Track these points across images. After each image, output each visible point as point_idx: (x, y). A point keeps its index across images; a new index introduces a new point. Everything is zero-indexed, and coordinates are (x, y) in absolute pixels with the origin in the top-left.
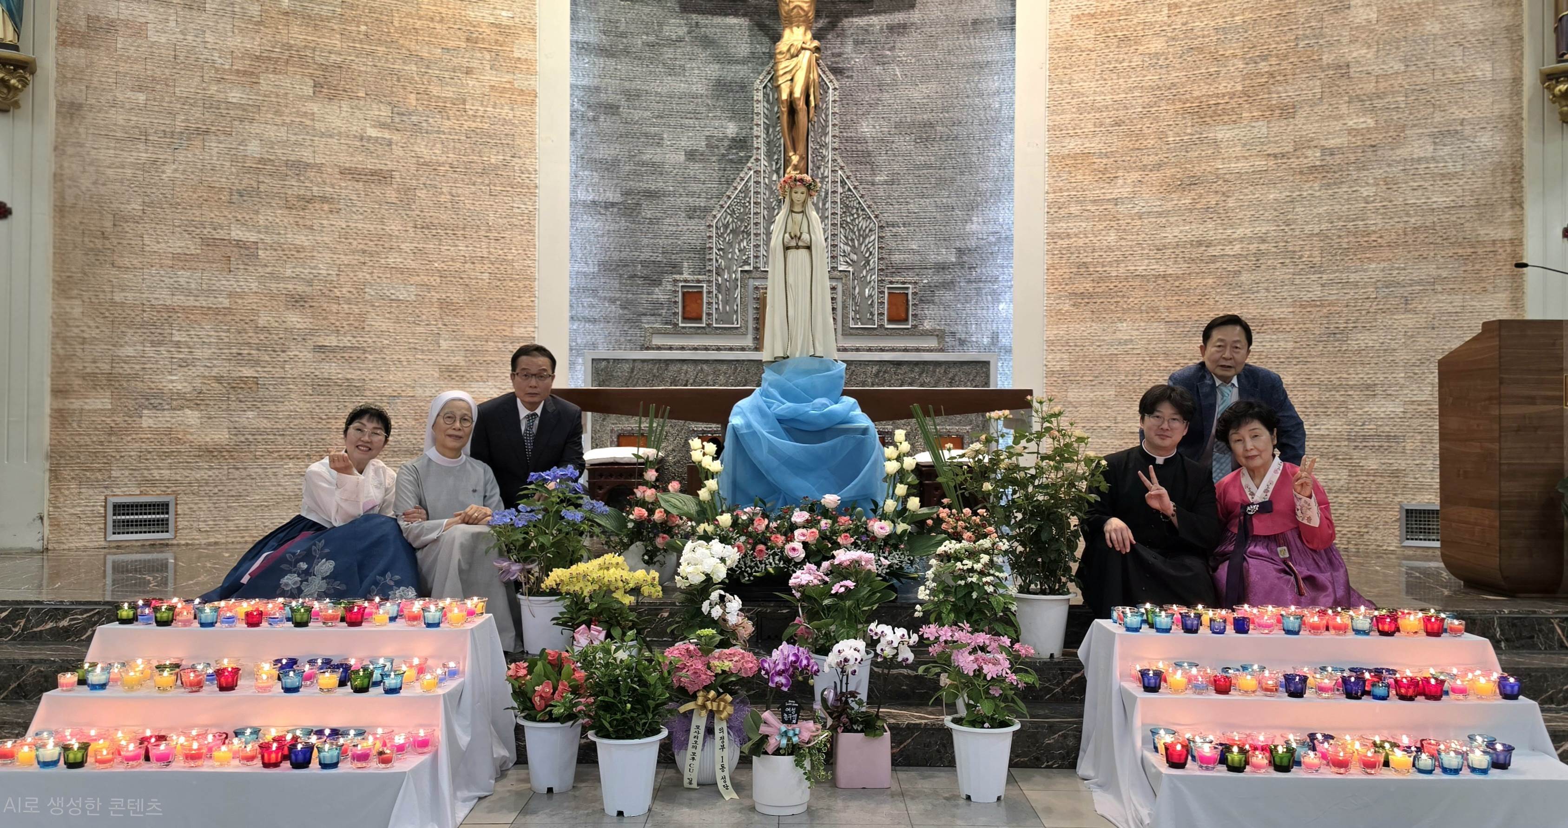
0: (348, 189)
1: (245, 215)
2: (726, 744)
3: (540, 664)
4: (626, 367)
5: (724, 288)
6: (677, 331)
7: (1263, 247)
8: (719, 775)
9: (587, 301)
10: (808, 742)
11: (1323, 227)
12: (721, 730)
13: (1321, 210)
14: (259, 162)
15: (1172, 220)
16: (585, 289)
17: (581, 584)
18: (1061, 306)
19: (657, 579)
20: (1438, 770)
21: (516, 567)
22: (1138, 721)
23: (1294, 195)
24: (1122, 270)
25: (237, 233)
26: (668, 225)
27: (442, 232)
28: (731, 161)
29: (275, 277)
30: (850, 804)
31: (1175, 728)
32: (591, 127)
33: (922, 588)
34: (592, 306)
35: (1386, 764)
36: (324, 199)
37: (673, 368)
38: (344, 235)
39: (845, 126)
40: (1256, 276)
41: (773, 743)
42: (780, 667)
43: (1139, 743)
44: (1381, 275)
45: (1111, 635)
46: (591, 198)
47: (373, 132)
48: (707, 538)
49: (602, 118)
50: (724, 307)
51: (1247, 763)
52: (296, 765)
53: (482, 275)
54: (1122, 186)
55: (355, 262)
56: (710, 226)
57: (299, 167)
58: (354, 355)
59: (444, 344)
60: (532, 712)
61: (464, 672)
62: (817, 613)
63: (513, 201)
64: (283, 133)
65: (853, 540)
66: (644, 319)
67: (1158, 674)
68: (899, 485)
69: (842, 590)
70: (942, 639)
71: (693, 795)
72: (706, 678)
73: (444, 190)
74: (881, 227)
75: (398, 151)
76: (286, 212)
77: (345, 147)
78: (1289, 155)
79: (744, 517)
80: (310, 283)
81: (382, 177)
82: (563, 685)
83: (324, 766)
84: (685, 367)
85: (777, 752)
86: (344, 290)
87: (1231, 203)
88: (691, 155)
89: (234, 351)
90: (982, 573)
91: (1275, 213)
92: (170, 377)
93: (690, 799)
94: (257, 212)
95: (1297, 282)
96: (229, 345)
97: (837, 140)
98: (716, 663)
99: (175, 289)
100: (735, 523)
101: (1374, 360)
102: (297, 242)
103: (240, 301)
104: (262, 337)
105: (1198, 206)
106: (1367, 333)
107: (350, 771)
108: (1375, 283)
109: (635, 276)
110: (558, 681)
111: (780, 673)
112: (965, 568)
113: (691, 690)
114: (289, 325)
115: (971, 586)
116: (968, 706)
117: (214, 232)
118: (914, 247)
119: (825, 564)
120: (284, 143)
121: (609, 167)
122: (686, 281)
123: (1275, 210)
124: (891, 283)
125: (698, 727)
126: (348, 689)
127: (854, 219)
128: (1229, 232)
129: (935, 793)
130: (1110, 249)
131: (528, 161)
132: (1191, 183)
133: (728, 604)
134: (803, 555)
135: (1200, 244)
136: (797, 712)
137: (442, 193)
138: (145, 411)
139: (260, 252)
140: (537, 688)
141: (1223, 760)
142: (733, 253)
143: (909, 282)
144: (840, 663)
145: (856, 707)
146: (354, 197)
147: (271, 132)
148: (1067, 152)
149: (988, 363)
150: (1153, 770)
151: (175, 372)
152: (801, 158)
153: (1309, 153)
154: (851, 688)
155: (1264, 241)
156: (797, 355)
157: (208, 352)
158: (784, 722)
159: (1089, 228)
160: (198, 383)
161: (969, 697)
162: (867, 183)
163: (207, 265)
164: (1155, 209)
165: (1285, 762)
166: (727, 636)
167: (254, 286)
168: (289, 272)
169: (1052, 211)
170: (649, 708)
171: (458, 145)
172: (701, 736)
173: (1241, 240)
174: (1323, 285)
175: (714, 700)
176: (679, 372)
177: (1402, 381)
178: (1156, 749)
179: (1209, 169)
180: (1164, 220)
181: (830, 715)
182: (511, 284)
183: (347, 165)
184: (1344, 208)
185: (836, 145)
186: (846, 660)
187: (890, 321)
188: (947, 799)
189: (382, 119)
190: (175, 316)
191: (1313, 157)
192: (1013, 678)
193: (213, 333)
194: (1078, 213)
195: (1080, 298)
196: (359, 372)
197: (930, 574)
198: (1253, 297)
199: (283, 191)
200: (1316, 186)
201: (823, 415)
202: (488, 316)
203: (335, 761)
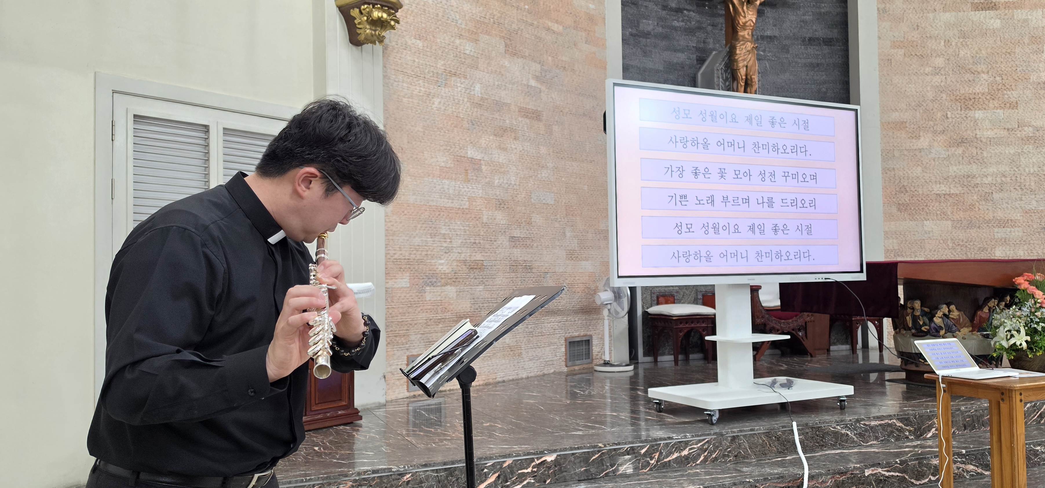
0: (522, 123)
1: (475, 139)
14: (481, 100)
15: (952, 162)
18: (891, 211)
23: (1019, 151)
24: (925, 190)
25: (471, 153)
29: (490, 185)
36: (512, 130)
38: (521, 156)
40: (1001, 195)
47: (533, 83)
53: (585, 187)
54: (923, 142)
55: (527, 176)
57: (500, 106)
58: (528, 243)
59: (567, 235)
64: (491, 79)
75: (544, 98)
76: (494, 138)
77: (520, 92)
78: (1016, 129)
80: (507, 191)
81: (538, 115)
86: (522, 196)
87: (985, 154)
89: (472, 241)
92: (440, 262)
94: (481, 137)
95: (1023, 199)
96: (469, 236)
99: (442, 194)
102: (500, 160)
103: (474, 204)
104: (485, 231)
105: (967, 155)
114: (497, 221)
117: (460, 151)
120: (492, 87)
123: (1010, 159)
128: (985, 170)
132: (962, 142)
135: (968, 176)
138: (428, 289)
139: (483, 167)
146: (525, 129)
147: (486, 78)
148: (891, 120)
153: (1026, 128)
157: (460, 242)
160: (454, 266)
163: (457, 176)
167: (480, 192)
168: (496, 182)
169: (884, 154)
173: (992, 175)
179: (972, 134)
180: (947, 162)
183: (522, 105)
189: (537, 74)
190: (442, 214)
191: (1028, 131)
193: (461, 227)
194: (899, 156)
195: (902, 207)
196: (529, 256)
199: (492, 122)
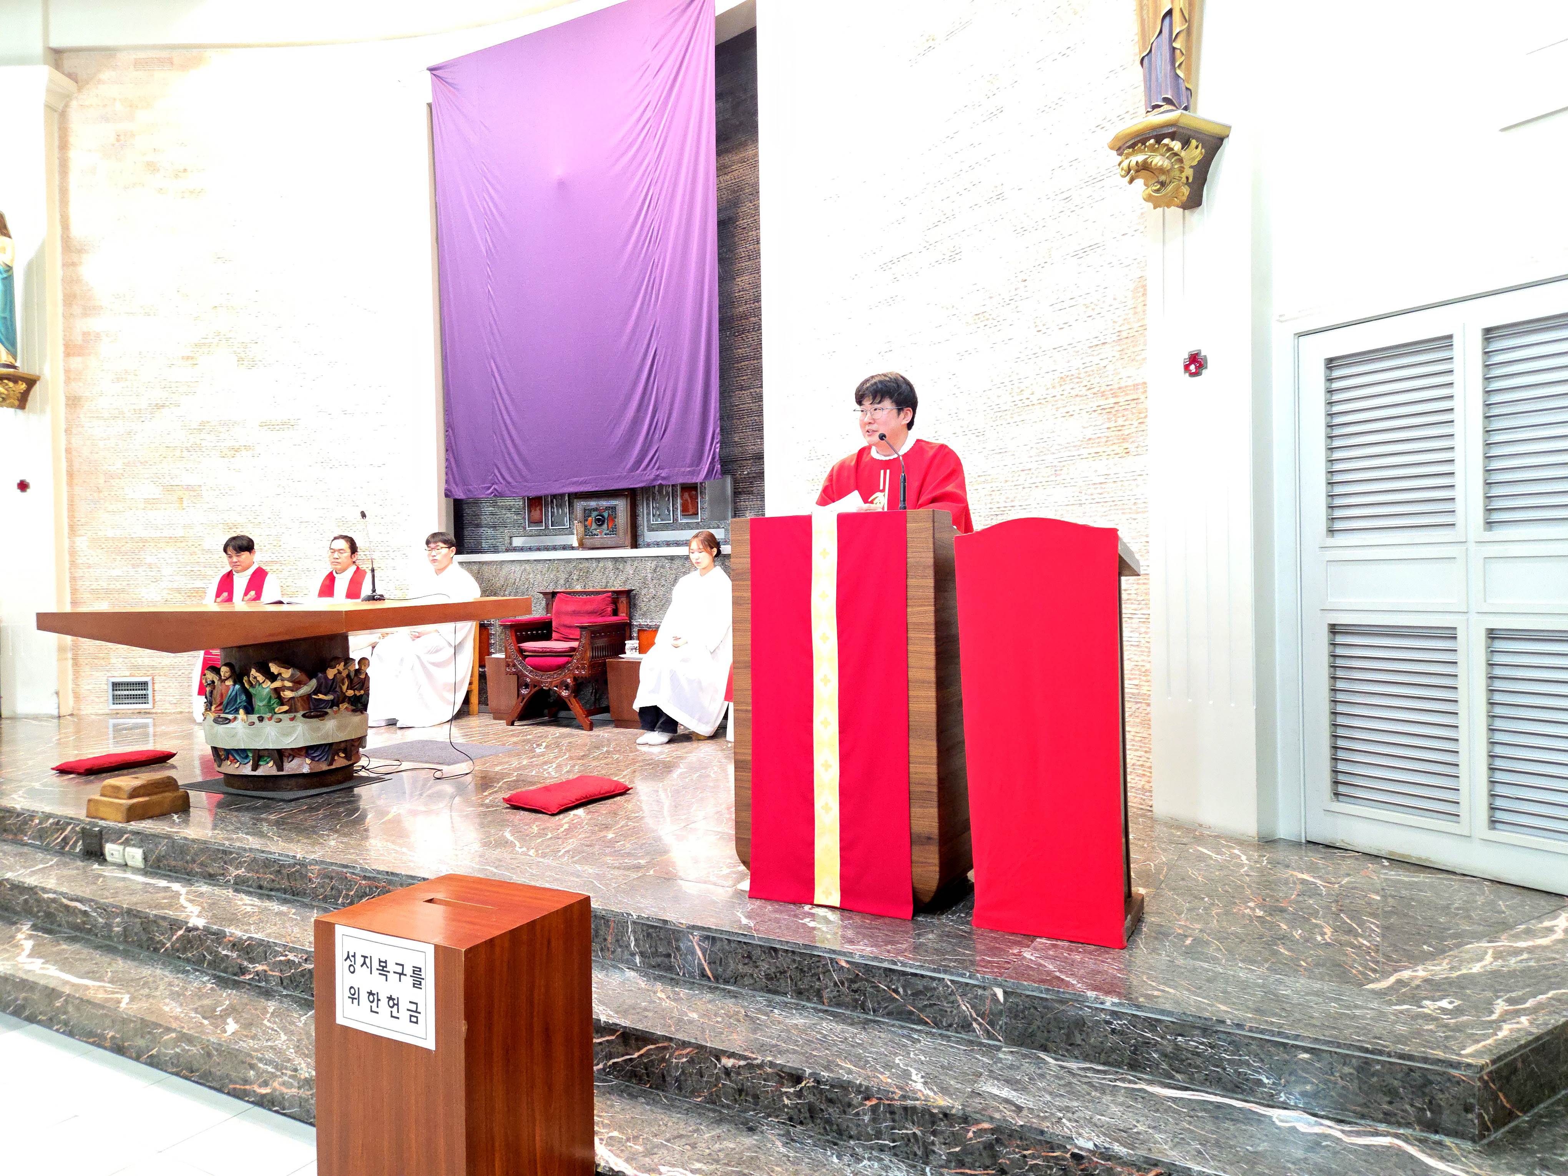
0: (265, 437)
1: (192, 465)
14: (201, 424)
25: (187, 480)
36: (248, 448)
44: (1034, 440)
50: (558, 511)
57: (229, 425)
76: (221, 460)
78: (957, 305)
94: (200, 463)
99: (146, 526)
108: (1029, 451)
117: (171, 481)
139: (204, 493)
163: (168, 506)
174: (986, 458)
183: (264, 419)
187: (684, 515)
190: (147, 545)
193: (173, 556)
199: (218, 444)
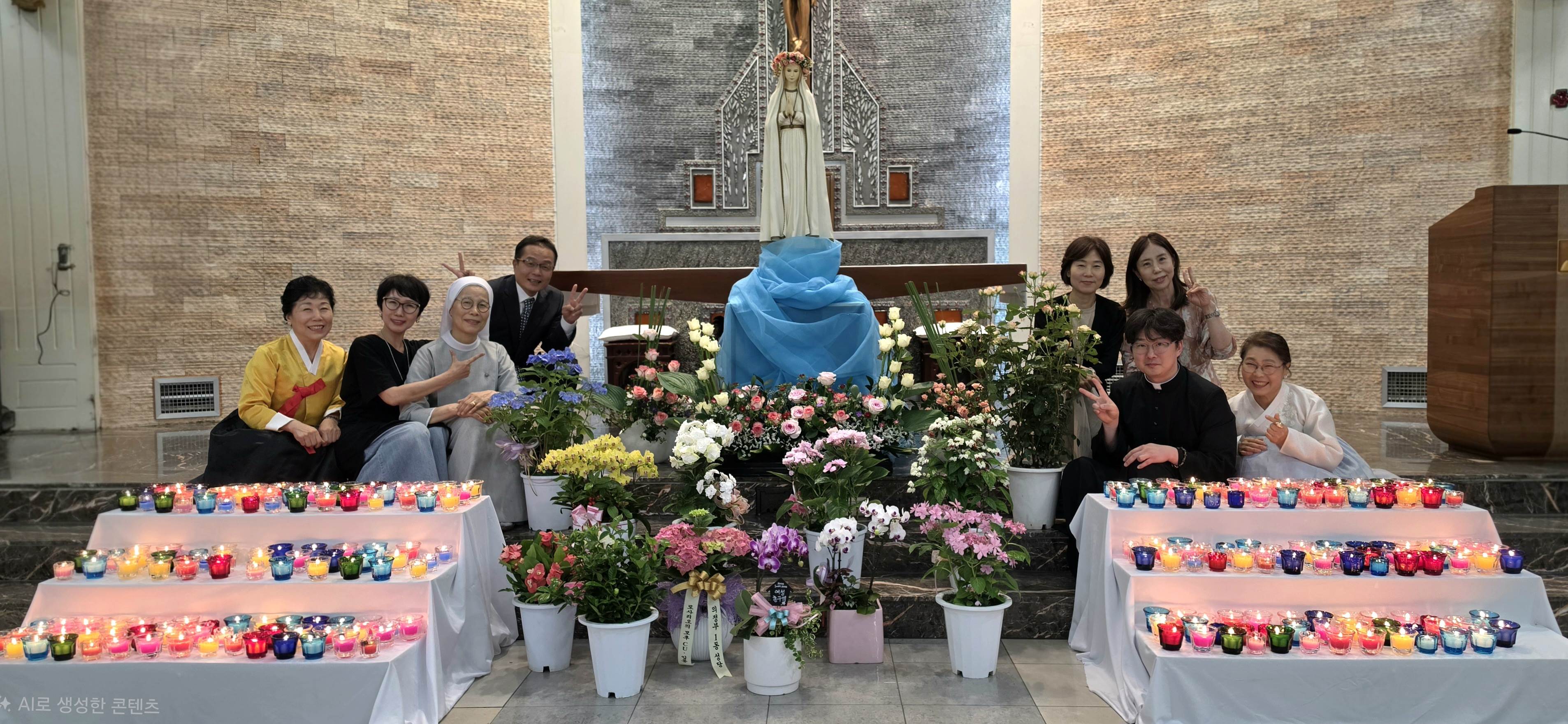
0: (369, 81)
1: (271, 108)
2: (719, 623)
3: (532, 547)
4: (641, 249)
5: (732, 171)
6: (688, 213)
7: (1253, 120)
8: (713, 652)
9: (604, 186)
10: (798, 624)
11: (1312, 99)
12: (714, 609)
13: (1310, 83)
14: (283, 56)
15: (1164, 95)
16: (602, 175)
17: (577, 465)
18: (1056, 183)
19: (652, 460)
20: (1440, 649)
21: (516, 448)
22: (1131, 601)
23: (1284, 68)
24: (1114, 146)
25: (265, 126)
26: (679, 111)
27: (462, 122)
28: (738, 48)
29: (302, 167)
30: (843, 681)
31: (1167, 607)
32: (603, 18)
33: (915, 464)
34: (609, 191)
35: (1387, 643)
36: (346, 91)
37: (685, 249)
38: (368, 126)
39: (846, 11)
40: (1246, 149)
41: (762, 625)
42: (769, 549)
43: (1131, 620)
44: (1369, 145)
45: (1105, 511)
46: (605, 87)
47: (391, 25)
48: (703, 417)
49: (613, 9)
50: (733, 190)
51: (1244, 643)
52: (281, 656)
53: (501, 163)
54: (1115, 64)
55: (379, 152)
56: (718, 112)
57: (321, 61)
58: (383, 240)
59: (468, 230)
60: (526, 594)
61: (457, 555)
62: (811, 489)
63: (529, 90)
64: (304, 28)
65: (848, 416)
66: (659, 203)
67: (1152, 552)
68: (893, 362)
69: (834, 469)
70: (933, 518)
71: (688, 672)
72: (698, 558)
73: (462, 81)
74: (882, 109)
75: (416, 44)
76: (311, 104)
77: (364, 41)
78: (1279, 29)
79: (741, 396)
80: (337, 173)
81: (402, 69)
82: (555, 567)
83: (308, 656)
84: (697, 249)
85: (767, 633)
86: (370, 179)
87: (1222, 77)
88: (700, 43)
89: (268, 239)
90: (974, 449)
91: (1265, 87)
92: (208, 265)
93: (685, 677)
94: (283, 105)
95: (1286, 153)
96: (262, 234)
97: (839, 25)
98: (708, 543)
99: (207, 182)
100: (732, 402)
101: (1360, 229)
102: (323, 133)
103: (270, 191)
104: (293, 225)
105: (1190, 81)
106: (1354, 203)
107: (334, 662)
108: (1363, 153)
109: (649, 161)
110: (550, 563)
111: (769, 556)
112: (957, 444)
113: (682, 571)
114: (319, 213)
115: (963, 463)
116: (959, 583)
117: (242, 125)
118: (915, 128)
119: (819, 442)
120: (306, 38)
121: (620, 56)
122: (696, 165)
123: (1266, 83)
124: (893, 163)
125: (691, 607)
126: (338, 576)
127: (856, 102)
128: (1220, 106)
129: (927, 668)
130: (1103, 125)
131: (541, 51)
132: (1182, 58)
133: (722, 483)
134: (799, 432)
135: (1191, 118)
136: (787, 594)
137: (459, 84)
138: (186, 299)
139: (288, 144)
140: (529, 571)
141: (1219, 641)
142: (741, 137)
143: (910, 163)
144: (830, 542)
145: (848, 584)
146: (376, 89)
147: (293, 27)
148: (1061, 31)
149: (985, 239)
150: (1147, 652)
151: (212, 260)
152: (804, 43)
153: (1300, 26)
154: (844, 565)
155: (1254, 114)
156: (793, 235)
157: (242, 241)
158: (772, 603)
159: (1083, 106)
160: (234, 270)
161: (961, 574)
162: (869, 66)
163: (238, 157)
164: (1148, 86)
165: (1283, 644)
166: (721, 515)
167: (283, 176)
168: (316, 163)
169: (1047, 90)
170: (638, 591)
171: (474, 37)
172: (694, 615)
173: (1232, 114)
174: (1311, 156)
175: (706, 580)
176: (691, 253)
177: (1387, 249)
178: (1149, 629)
179: (1200, 44)
180: (1156, 96)
181: (823, 592)
182: (530, 171)
183: (368, 58)
184: (1333, 80)
185: (838, 30)
186: (837, 540)
187: (892, 200)
188: (939, 675)
189: (399, 12)
190: (209, 206)
191: (1304, 29)
192: (1004, 556)
193: (246, 222)
194: (1073, 91)
195: (1074, 175)
196: (388, 257)
197: (922, 450)
198: (1242, 169)
199: (306, 84)
200: (1306, 58)
201: (817, 293)
202: (509, 201)
203: (319, 651)
